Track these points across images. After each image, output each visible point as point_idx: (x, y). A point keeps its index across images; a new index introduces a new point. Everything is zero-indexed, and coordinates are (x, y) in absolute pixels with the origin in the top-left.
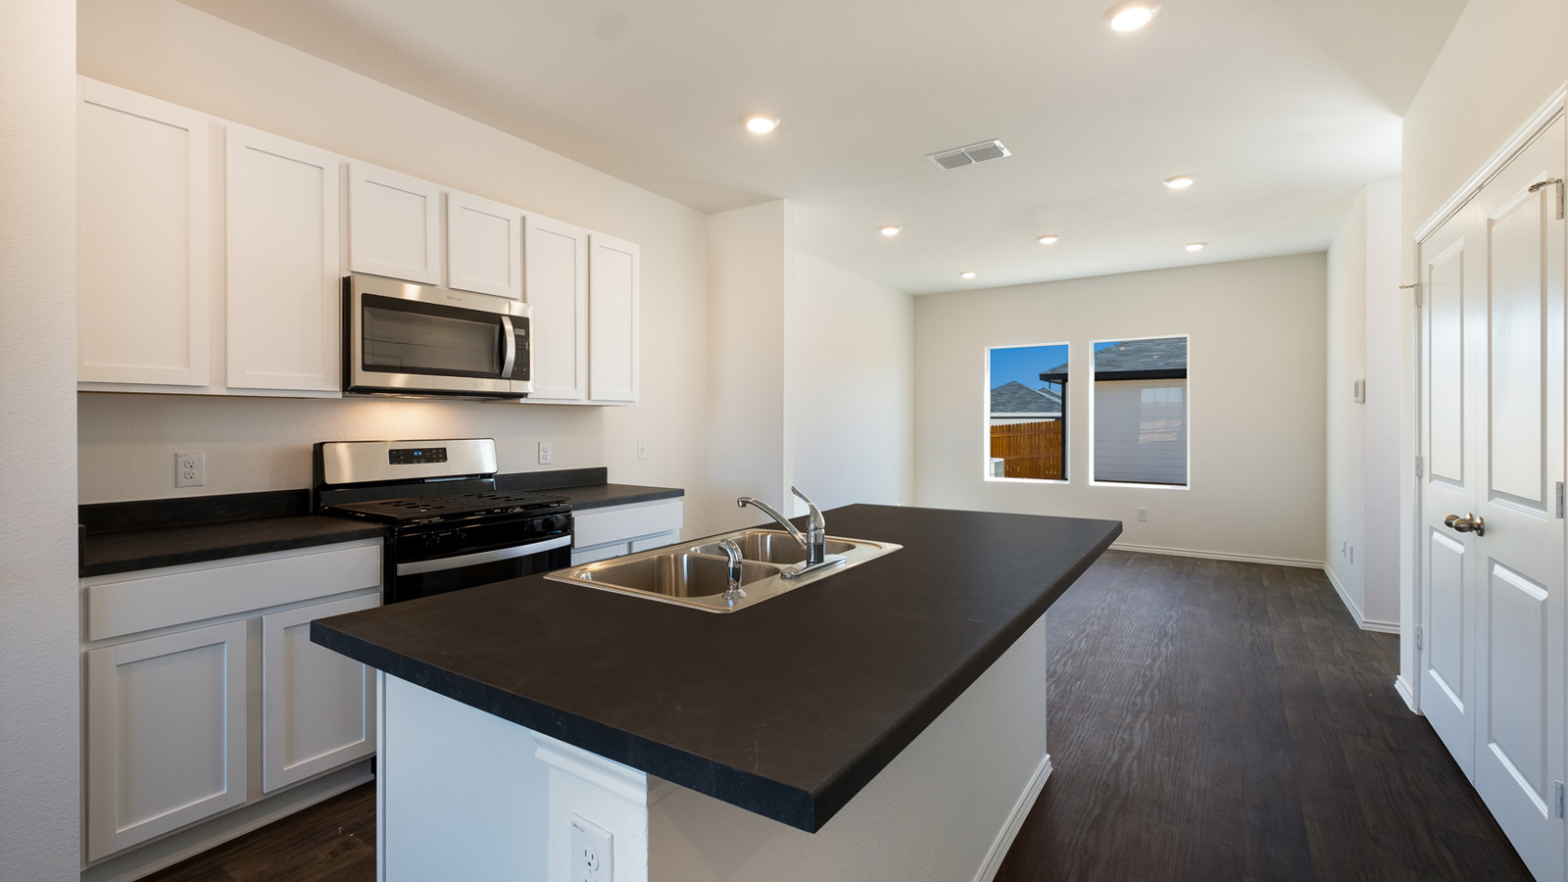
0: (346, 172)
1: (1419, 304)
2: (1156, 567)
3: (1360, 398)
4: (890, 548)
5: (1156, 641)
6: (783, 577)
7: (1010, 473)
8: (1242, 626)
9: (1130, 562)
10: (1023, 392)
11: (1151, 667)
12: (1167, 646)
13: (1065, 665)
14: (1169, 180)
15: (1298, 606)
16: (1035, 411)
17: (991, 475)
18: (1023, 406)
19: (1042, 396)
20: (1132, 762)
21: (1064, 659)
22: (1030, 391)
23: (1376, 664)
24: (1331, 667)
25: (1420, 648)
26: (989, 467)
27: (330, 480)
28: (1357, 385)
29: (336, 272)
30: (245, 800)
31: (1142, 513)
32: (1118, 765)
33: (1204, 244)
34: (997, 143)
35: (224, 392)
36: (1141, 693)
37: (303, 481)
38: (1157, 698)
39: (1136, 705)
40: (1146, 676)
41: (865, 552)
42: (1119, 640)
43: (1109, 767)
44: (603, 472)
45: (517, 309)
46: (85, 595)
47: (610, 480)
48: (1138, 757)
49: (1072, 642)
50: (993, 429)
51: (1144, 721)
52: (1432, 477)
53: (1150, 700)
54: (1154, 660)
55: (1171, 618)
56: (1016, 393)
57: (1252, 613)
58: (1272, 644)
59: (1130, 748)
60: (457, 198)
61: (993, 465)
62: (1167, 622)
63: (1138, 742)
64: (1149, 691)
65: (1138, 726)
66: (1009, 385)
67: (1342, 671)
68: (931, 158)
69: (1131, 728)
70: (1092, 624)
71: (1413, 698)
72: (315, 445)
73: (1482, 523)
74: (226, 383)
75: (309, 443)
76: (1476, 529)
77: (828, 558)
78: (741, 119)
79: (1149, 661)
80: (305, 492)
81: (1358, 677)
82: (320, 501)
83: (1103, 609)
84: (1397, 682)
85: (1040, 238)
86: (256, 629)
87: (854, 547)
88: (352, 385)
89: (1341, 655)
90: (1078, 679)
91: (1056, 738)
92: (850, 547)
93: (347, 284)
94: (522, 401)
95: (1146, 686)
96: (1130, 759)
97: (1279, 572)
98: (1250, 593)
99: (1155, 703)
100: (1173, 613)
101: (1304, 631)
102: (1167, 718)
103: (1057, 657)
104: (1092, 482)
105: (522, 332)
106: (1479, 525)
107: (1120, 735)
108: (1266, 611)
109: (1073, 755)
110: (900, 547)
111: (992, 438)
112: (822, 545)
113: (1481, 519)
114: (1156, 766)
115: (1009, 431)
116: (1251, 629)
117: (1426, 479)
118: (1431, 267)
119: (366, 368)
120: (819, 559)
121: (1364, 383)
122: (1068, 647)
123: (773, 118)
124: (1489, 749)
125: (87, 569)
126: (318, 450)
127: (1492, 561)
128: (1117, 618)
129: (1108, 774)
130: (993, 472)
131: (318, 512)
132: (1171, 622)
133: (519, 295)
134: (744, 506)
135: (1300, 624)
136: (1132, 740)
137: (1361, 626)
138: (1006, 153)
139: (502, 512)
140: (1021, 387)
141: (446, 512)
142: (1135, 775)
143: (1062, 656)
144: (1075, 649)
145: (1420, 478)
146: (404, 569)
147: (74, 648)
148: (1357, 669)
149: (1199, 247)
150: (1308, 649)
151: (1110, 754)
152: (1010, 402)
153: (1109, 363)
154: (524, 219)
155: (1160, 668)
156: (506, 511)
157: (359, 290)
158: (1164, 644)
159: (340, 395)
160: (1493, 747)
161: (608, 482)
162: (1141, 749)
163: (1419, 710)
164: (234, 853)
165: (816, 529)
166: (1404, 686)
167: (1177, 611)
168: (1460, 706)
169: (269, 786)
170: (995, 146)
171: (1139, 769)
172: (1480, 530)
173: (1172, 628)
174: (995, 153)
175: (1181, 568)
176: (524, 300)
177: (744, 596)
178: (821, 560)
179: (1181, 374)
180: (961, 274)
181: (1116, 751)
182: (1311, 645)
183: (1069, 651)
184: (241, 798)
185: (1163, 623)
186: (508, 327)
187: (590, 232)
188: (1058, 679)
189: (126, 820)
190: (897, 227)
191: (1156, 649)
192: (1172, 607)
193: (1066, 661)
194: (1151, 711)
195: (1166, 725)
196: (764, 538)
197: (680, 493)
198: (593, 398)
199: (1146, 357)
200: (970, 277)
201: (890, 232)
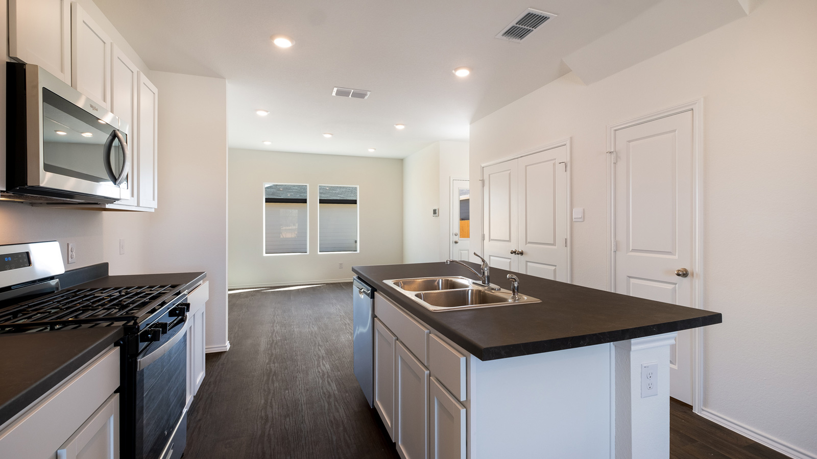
1: (483, 186)
3: (437, 215)
7: (271, 251)
14: (397, 125)
31: (341, 264)
33: (375, 149)
34: (368, 93)
44: (105, 266)
45: (122, 126)
47: (112, 272)
68: (335, 89)
85: (324, 134)
104: (318, 252)
119: (48, 168)
121: (439, 210)
138: (366, 97)
145: (483, 241)
149: (373, 150)
153: (273, 194)
154: (112, 46)
157: (41, 81)
161: (109, 275)
170: (366, 94)
174: (363, 96)
180: (263, 141)
187: (137, 69)
190: (267, 111)
198: (140, 205)
200: (268, 144)
201: (262, 114)
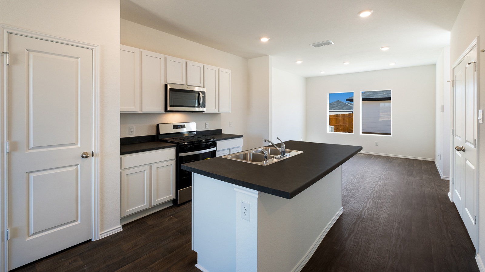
0: (166, 58)
1: (453, 86)
2: (380, 159)
3: (442, 110)
4: (300, 152)
5: (377, 180)
6: (276, 158)
7: (336, 130)
8: (404, 177)
9: (372, 158)
10: (341, 103)
11: (374, 187)
12: (380, 182)
13: (349, 186)
14: (382, 48)
15: (423, 172)
16: (345, 110)
17: (329, 131)
18: (341, 108)
19: (348, 105)
20: (366, 210)
21: (349, 184)
22: (344, 104)
23: (444, 189)
24: (429, 189)
25: (453, 184)
26: (329, 128)
27: (161, 133)
28: (441, 106)
29: (164, 83)
30: (149, 207)
31: (377, 143)
32: (362, 211)
33: (395, 63)
34: (330, 41)
35: (141, 113)
36: (371, 194)
37: (154, 133)
38: (375, 195)
39: (369, 197)
40: (373, 189)
41: (294, 153)
42: (366, 180)
43: (359, 211)
44: (221, 130)
45: (203, 90)
46: (121, 158)
47: (223, 132)
48: (368, 209)
49: (352, 180)
50: (330, 116)
51: (371, 201)
52: (456, 135)
53: (373, 196)
54: (376, 185)
55: (383, 174)
56: (339, 104)
57: (408, 174)
58: (413, 182)
59: (366, 207)
60: (189, 63)
61: (330, 128)
62: (381, 175)
63: (368, 206)
64: (373, 193)
65: (369, 202)
66: (336, 101)
67: (433, 190)
68: (311, 45)
69: (366, 202)
70: (358, 175)
71: (452, 197)
72: (157, 124)
73: (464, 149)
74: (142, 111)
75: (156, 124)
76: (462, 150)
77: (286, 154)
78: (260, 38)
79: (374, 186)
80: (155, 136)
81: (437, 192)
82: (158, 138)
83: (362, 171)
84: (448, 194)
85: (344, 63)
86: (151, 168)
87: (291, 152)
88: (167, 110)
89: (434, 186)
90: (353, 190)
91: (344, 203)
92: (290, 152)
93: (166, 86)
94: (203, 113)
95: (372, 192)
96: (365, 210)
97: (420, 162)
98: (409, 168)
99: (374, 196)
100: (384, 173)
101: (424, 179)
102: (377, 200)
103: (347, 184)
104: (361, 134)
105: (204, 95)
106: (463, 149)
107: (363, 204)
108: (413, 173)
109: (349, 208)
110: (303, 152)
111: (330, 119)
112: (284, 151)
113: (464, 148)
114: (372, 212)
115: (336, 116)
116: (407, 178)
117: (455, 136)
118: (456, 76)
119: (170, 106)
120: (284, 154)
121: (443, 106)
122: (351, 181)
123: (268, 38)
124: (465, 210)
125: (122, 153)
126: (158, 126)
127: (466, 159)
128: (366, 174)
129: (359, 213)
130: (330, 130)
131: (158, 140)
132: (383, 175)
133: (203, 86)
134: (265, 141)
135: (423, 177)
136: (366, 205)
137: (442, 178)
138: (333, 43)
139: (200, 141)
140: (341, 102)
141: (188, 141)
142: (366, 214)
143: (349, 183)
144: (353, 182)
145: (453, 135)
146: (181, 155)
147: (120, 170)
148: (437, 190)
150: (424, 184)
151: (360, 208)
152: (337, 107)
153: (367, 96)
154: (204, 66)
155: (377, 188)
156: (202, 141)
157: (169, 87)
158: (379, 181)
159: (164, 113)
160: (466, 209)
161: (222, 133)
162: (369, 207)
163: (453, 201)
164: (147, 219)
165: (283, 147)
166: (450, 195)
167: (385, 172)
168: (460, 198)
169: (154, 204)
170: (329, 42)
171: (367, 212)
172: (464, 151)
173: (383, 177)
174: (330, 43)
175: (388, 160)
176: (204, 87)
177: (269, 162)
178: (284, 155)
179: (389, 99)
180: (320, 72)
181: (362, 208)
182: (425, 183)
183: (351, 182)
184: (148, 207)
185: (380, 175)
186: (201, 94)
187: (219, 68)
188: (347, 189)
189: (128, 209)
190: (301, 61)
191: (377, 183)
192: (383, 171)
193: (350, 185)
194: (373, 198)
195: (377, 202)
196: (268, 149)
197: (242, 136)
198: (220, 111)
199: (381, 93)
200: (323, 73)
201: (299, 62)
